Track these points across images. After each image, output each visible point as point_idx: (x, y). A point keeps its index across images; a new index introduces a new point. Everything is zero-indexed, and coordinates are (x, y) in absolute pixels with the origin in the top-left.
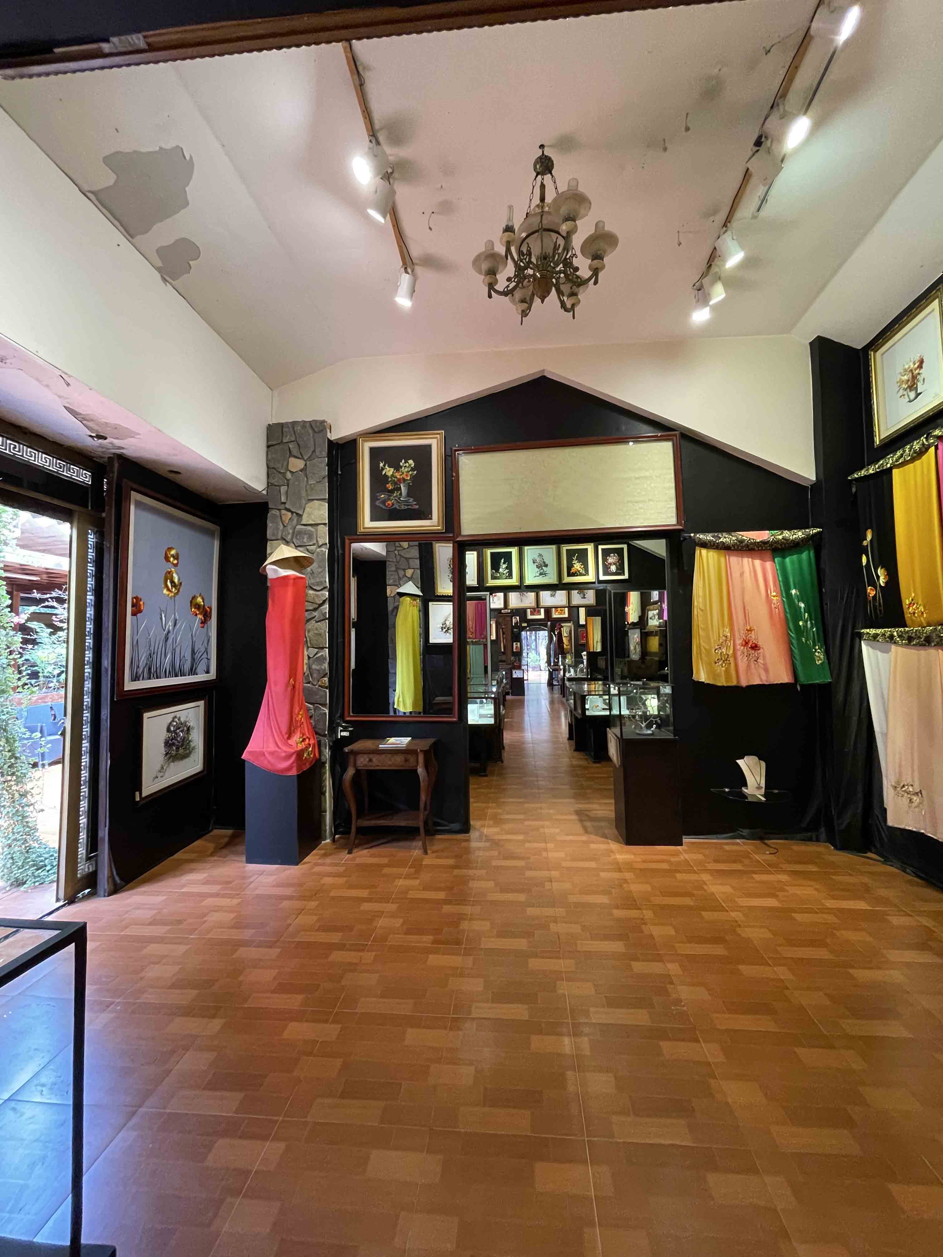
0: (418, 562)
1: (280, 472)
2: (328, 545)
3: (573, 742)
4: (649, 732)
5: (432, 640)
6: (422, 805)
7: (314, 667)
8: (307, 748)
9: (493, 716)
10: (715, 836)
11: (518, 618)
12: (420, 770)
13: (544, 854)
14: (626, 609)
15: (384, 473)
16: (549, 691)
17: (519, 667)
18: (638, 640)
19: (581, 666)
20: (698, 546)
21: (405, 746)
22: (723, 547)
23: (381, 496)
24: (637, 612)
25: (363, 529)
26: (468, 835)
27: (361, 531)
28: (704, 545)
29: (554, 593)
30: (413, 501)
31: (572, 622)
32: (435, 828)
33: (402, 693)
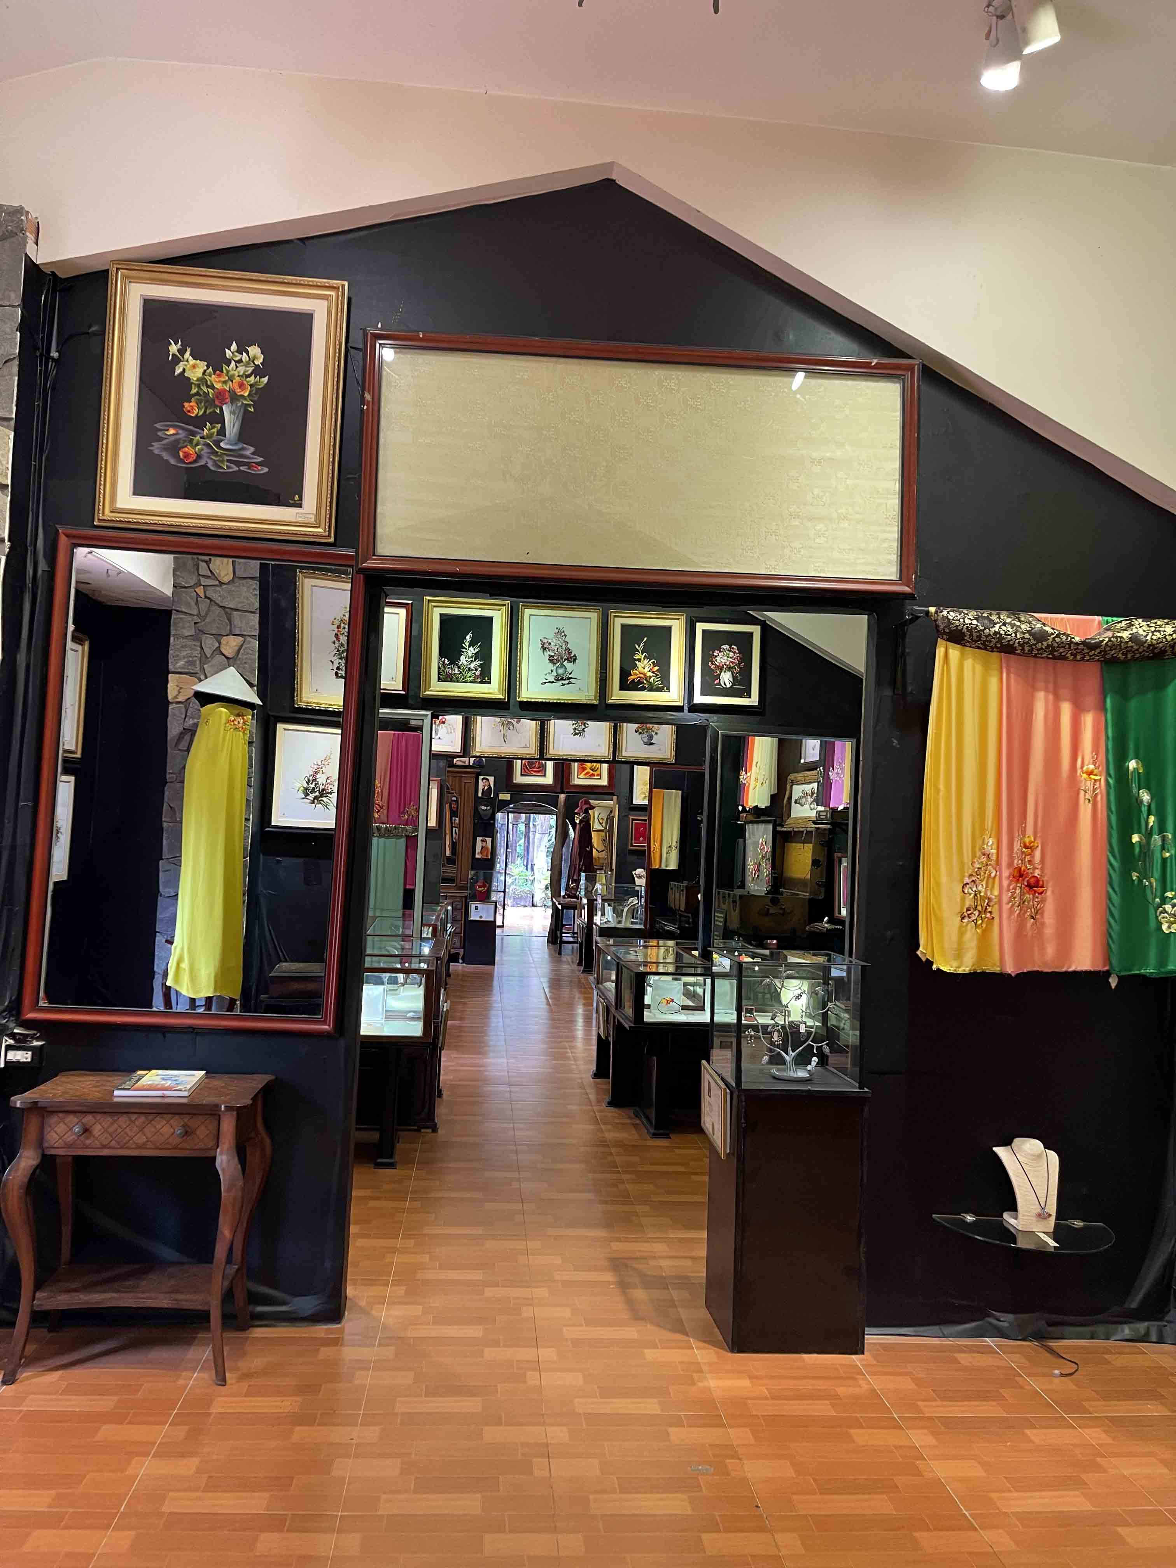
0: (255, 620)
3: (606, 1084)
4: (801, 1074)
5: (279, 819)
6: (220, 1251)
9: (421, 1015)
10: (935, 1329)
11: (491, 778)
12: (224, 1161)
13: (532, 1378)
14: (743, 776)
15: (178, 371)
17: (485, 897)
18: (768, 849)
19: (634, 901)
20: (942, 638)
21: (186, 1094)
22: (997, 648)
23: (168, 430)
24: (766, 786)
25: (111, 512)
26: (339, 1326)
27: (103, 518)
28: (957, 636)
29: (583, 727)
30: (253, 454)
31: (615, 798)
32: (251, 1308)
33: (189, 948)
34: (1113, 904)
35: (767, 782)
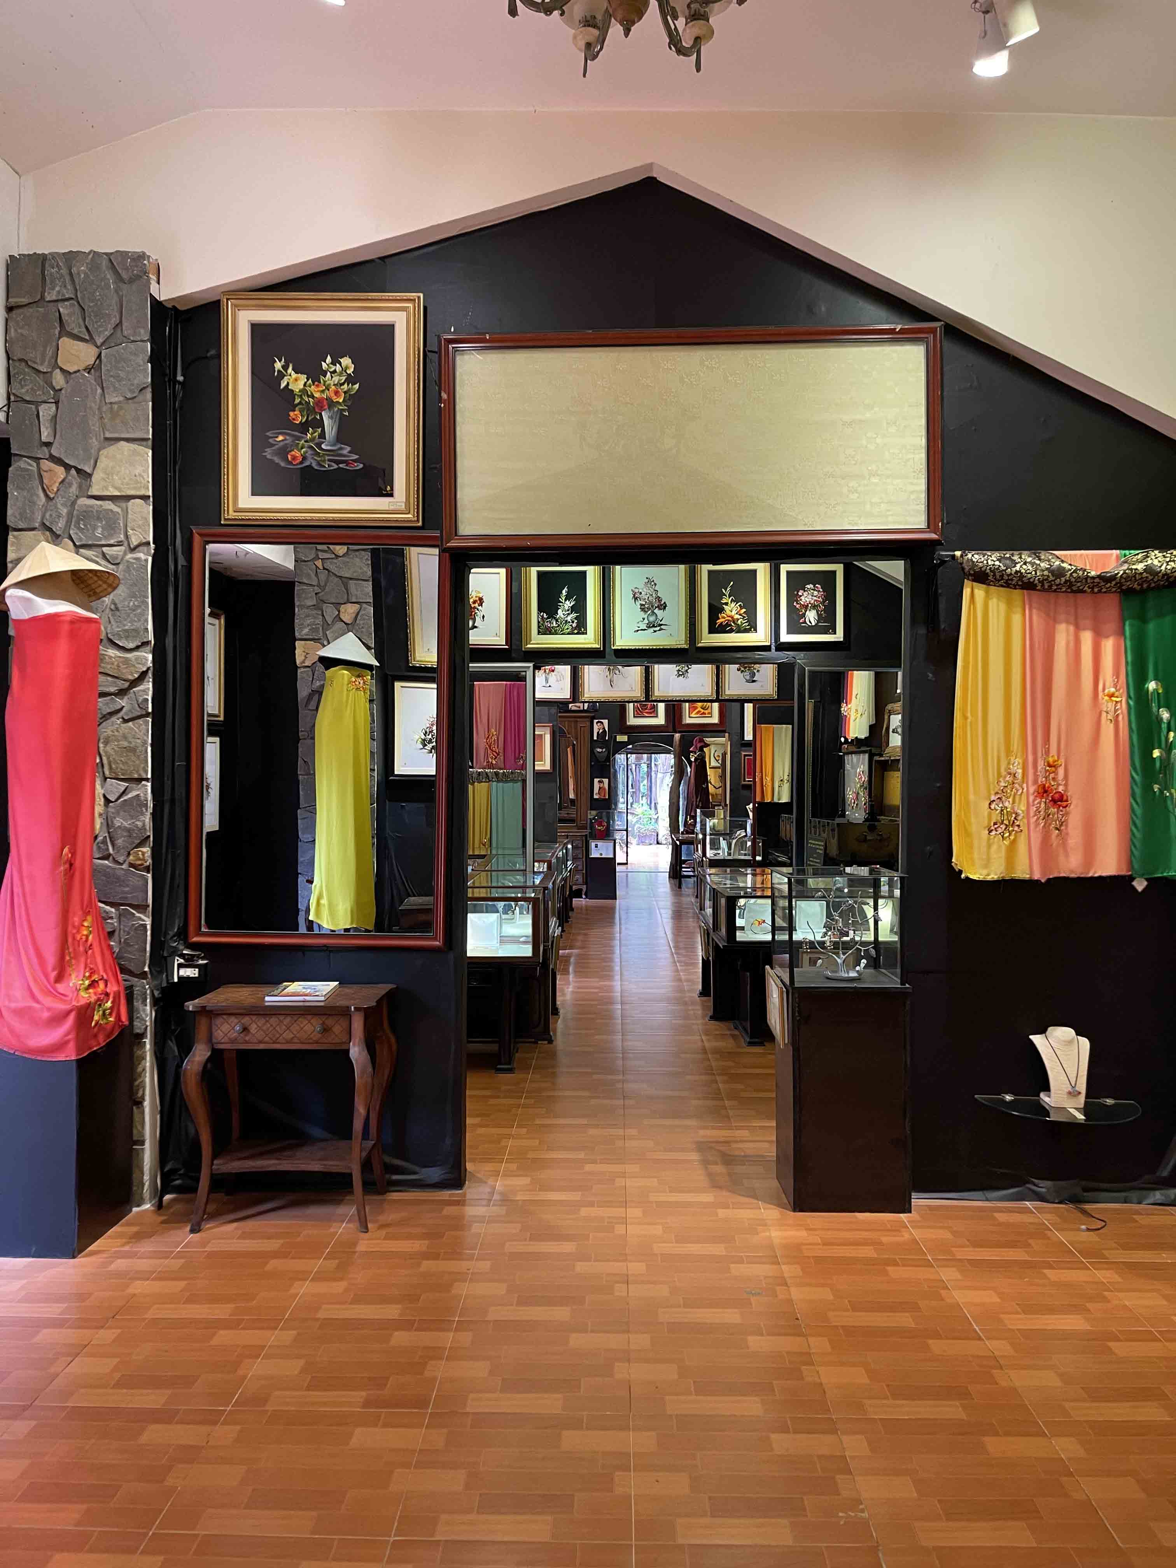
0: (369, 587)
1: (38, 371)
2: (152, 546)
4: (853, 974)
5: (401, 768)
6: (358, 1125)
7: (118, 822)
8: (99, 1002)
9: (530, 939)
10: (979, 1194)
11: (606, 722)
12: (356, 1052)
13: (619, 1229)
14: (844, 708)
15: (283, 385)
16: (672, 889)
17: (606, 834)
18: (865, 778)
19: (741, 833)
20: (968, 579)
21: (323, 999)
22: (1019, 585)
23: (277, 437)
24: (865, 716)
25: (235, 512)
26: (460, 1192)
27: (230, 517)
28: (981, 577)
29: (687, 668)
30: (350, 452)
31: (727, 735)
32: (387, 1176)
33: (326, 886)
34: (1136, 815)
35: (866, 713)
